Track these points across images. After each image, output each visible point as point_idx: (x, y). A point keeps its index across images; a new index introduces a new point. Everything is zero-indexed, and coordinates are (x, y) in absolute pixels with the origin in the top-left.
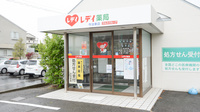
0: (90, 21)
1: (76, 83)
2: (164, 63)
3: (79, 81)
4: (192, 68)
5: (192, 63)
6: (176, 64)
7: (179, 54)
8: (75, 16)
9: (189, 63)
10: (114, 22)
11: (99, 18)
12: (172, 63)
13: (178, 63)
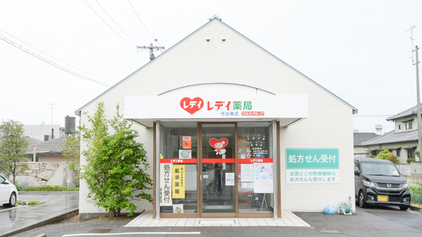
0: (223, 109)
1: (170, 204)
2: (289, 171)
3: (174, 201)
4: (326, 177)
5: (326, 170)
6: (305, 172)
7: (309, 158)
8: (198, 99)
9: (322, 170)
10: (259, 113)
11: (237, 105)
12: (299, 171)
13: (308, 171)
